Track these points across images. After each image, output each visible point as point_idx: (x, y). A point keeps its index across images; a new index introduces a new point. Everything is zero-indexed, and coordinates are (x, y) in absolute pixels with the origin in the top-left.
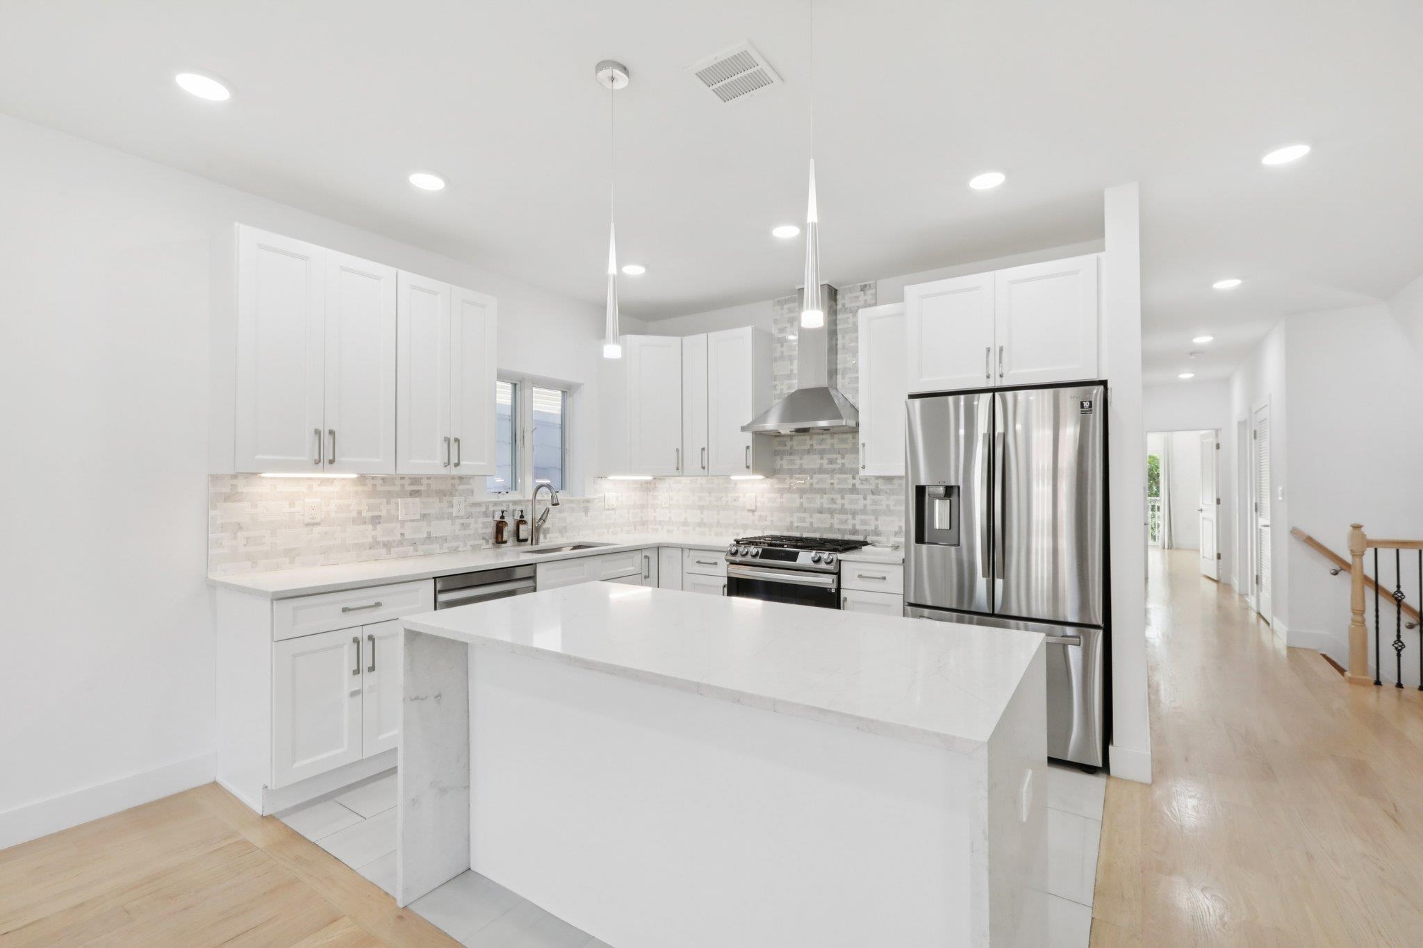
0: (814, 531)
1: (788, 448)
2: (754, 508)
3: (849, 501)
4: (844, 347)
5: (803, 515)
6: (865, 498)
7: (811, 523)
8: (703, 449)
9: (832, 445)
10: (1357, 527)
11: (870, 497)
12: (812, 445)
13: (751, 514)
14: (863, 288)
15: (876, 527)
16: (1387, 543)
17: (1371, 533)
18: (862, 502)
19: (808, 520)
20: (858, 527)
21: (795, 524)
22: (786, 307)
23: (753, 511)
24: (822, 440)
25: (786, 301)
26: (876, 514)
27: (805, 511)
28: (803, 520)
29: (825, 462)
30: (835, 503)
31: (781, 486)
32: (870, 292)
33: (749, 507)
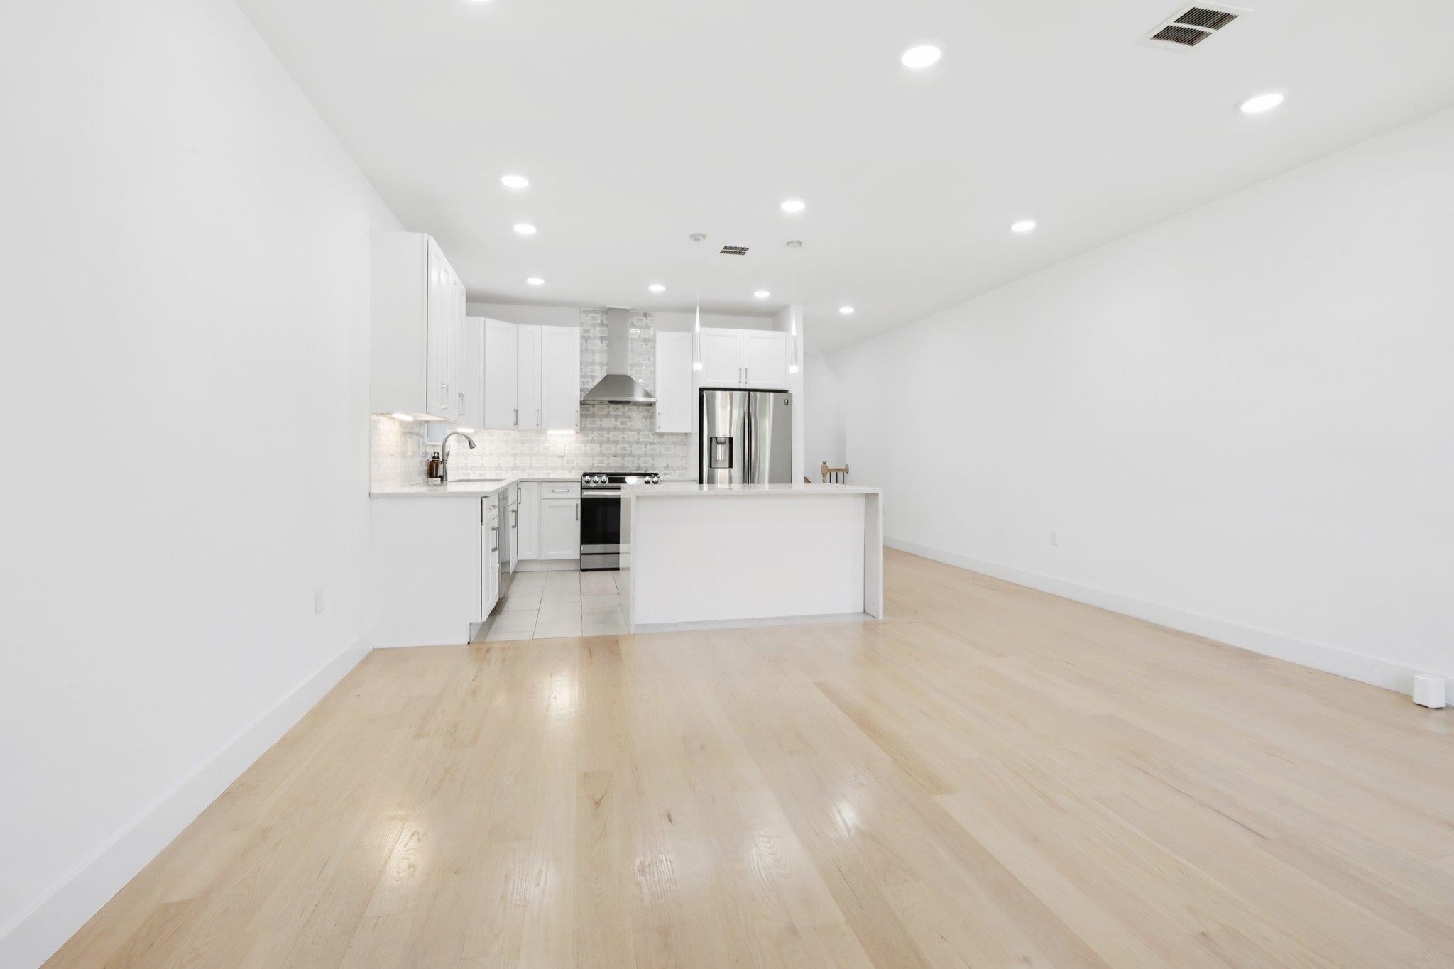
0: (611, 469)
1: (591, 412)
2: (563, 454)
3: (635, 449)
4: (632, 350)
5: (602, 458)
6: (646, 447)
7: (608, 464)
8: (538, 410)
9: (624, 413)
10: (825, 463)
11: (649, 446)
12: (609, 412)
13: (560, 458)
14: (646, 315)
15: (653, 465)
16: (834, 470)
17: (830, 465)
18: (643, 449)
19: (606, 461)
20: (640, 465)
21: (596, 465)
22: (590, 315)
23: (562, 457)
24: (617, 409)
25: (590, 312)
26: (653, 456)
27: (603, 455)
28: (602, 462)
29: (618, 423)
30: (626, 450)
31: (585, 439)
32: (649, 318)
33: (559, 454)
